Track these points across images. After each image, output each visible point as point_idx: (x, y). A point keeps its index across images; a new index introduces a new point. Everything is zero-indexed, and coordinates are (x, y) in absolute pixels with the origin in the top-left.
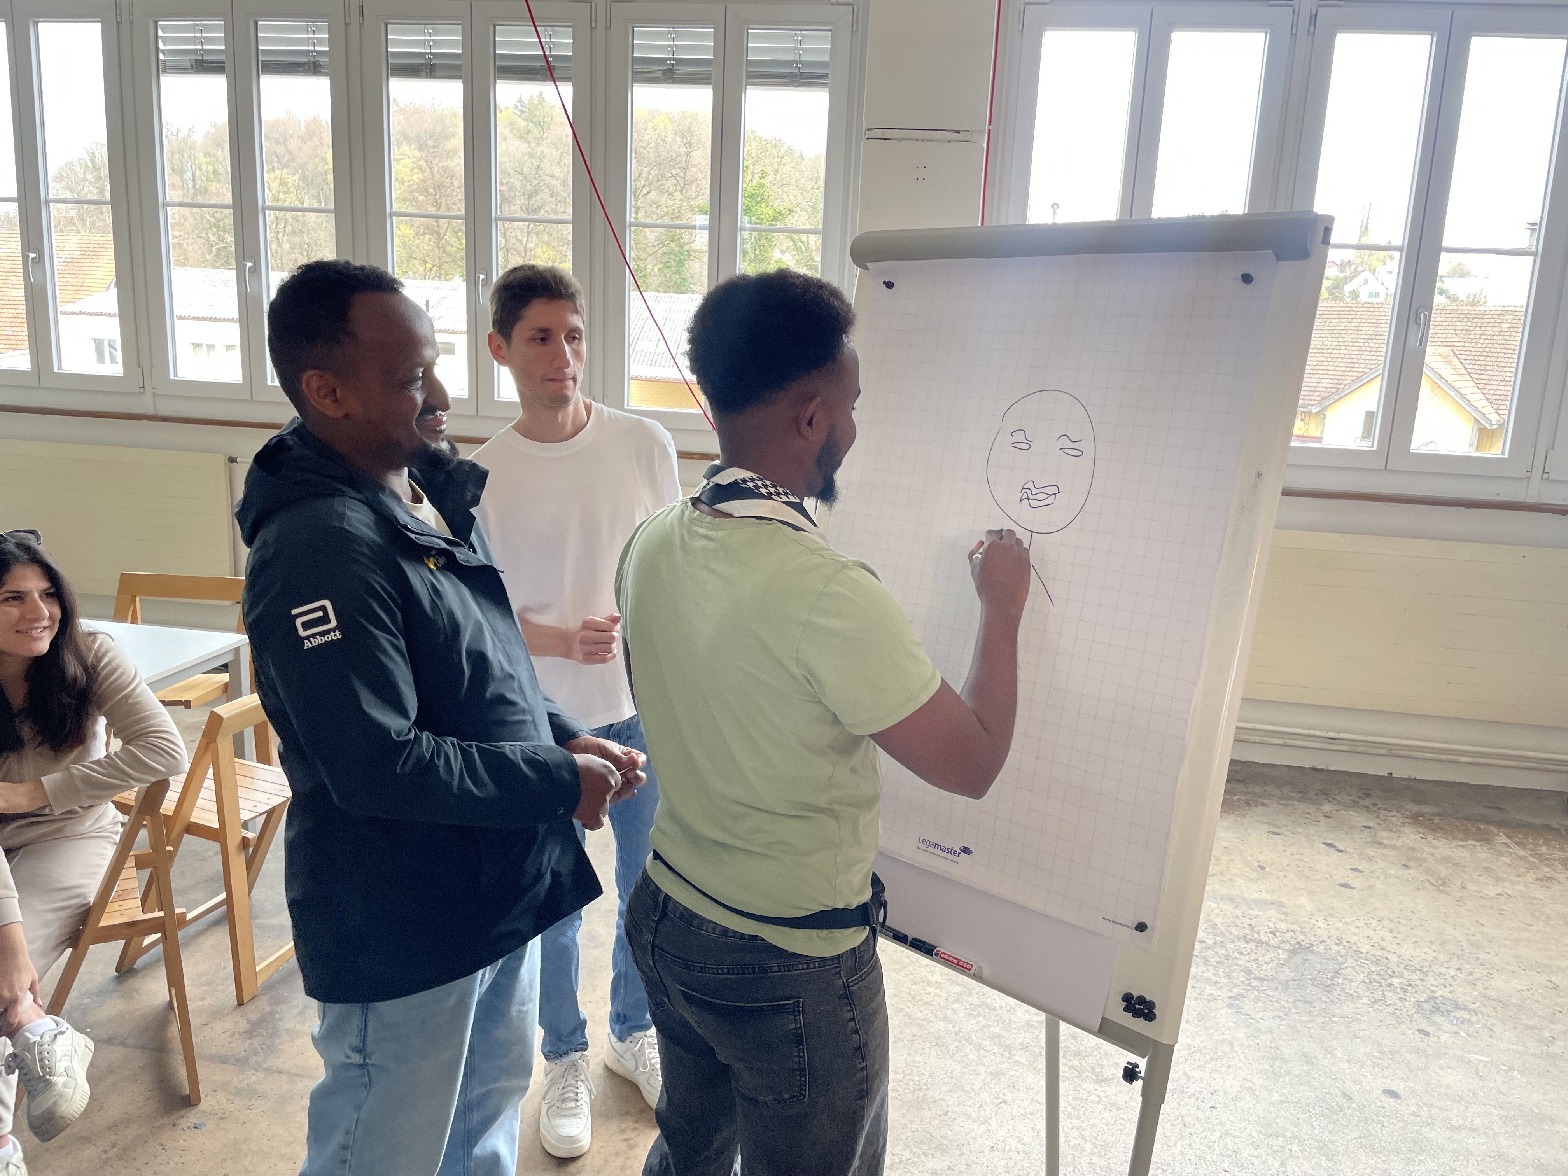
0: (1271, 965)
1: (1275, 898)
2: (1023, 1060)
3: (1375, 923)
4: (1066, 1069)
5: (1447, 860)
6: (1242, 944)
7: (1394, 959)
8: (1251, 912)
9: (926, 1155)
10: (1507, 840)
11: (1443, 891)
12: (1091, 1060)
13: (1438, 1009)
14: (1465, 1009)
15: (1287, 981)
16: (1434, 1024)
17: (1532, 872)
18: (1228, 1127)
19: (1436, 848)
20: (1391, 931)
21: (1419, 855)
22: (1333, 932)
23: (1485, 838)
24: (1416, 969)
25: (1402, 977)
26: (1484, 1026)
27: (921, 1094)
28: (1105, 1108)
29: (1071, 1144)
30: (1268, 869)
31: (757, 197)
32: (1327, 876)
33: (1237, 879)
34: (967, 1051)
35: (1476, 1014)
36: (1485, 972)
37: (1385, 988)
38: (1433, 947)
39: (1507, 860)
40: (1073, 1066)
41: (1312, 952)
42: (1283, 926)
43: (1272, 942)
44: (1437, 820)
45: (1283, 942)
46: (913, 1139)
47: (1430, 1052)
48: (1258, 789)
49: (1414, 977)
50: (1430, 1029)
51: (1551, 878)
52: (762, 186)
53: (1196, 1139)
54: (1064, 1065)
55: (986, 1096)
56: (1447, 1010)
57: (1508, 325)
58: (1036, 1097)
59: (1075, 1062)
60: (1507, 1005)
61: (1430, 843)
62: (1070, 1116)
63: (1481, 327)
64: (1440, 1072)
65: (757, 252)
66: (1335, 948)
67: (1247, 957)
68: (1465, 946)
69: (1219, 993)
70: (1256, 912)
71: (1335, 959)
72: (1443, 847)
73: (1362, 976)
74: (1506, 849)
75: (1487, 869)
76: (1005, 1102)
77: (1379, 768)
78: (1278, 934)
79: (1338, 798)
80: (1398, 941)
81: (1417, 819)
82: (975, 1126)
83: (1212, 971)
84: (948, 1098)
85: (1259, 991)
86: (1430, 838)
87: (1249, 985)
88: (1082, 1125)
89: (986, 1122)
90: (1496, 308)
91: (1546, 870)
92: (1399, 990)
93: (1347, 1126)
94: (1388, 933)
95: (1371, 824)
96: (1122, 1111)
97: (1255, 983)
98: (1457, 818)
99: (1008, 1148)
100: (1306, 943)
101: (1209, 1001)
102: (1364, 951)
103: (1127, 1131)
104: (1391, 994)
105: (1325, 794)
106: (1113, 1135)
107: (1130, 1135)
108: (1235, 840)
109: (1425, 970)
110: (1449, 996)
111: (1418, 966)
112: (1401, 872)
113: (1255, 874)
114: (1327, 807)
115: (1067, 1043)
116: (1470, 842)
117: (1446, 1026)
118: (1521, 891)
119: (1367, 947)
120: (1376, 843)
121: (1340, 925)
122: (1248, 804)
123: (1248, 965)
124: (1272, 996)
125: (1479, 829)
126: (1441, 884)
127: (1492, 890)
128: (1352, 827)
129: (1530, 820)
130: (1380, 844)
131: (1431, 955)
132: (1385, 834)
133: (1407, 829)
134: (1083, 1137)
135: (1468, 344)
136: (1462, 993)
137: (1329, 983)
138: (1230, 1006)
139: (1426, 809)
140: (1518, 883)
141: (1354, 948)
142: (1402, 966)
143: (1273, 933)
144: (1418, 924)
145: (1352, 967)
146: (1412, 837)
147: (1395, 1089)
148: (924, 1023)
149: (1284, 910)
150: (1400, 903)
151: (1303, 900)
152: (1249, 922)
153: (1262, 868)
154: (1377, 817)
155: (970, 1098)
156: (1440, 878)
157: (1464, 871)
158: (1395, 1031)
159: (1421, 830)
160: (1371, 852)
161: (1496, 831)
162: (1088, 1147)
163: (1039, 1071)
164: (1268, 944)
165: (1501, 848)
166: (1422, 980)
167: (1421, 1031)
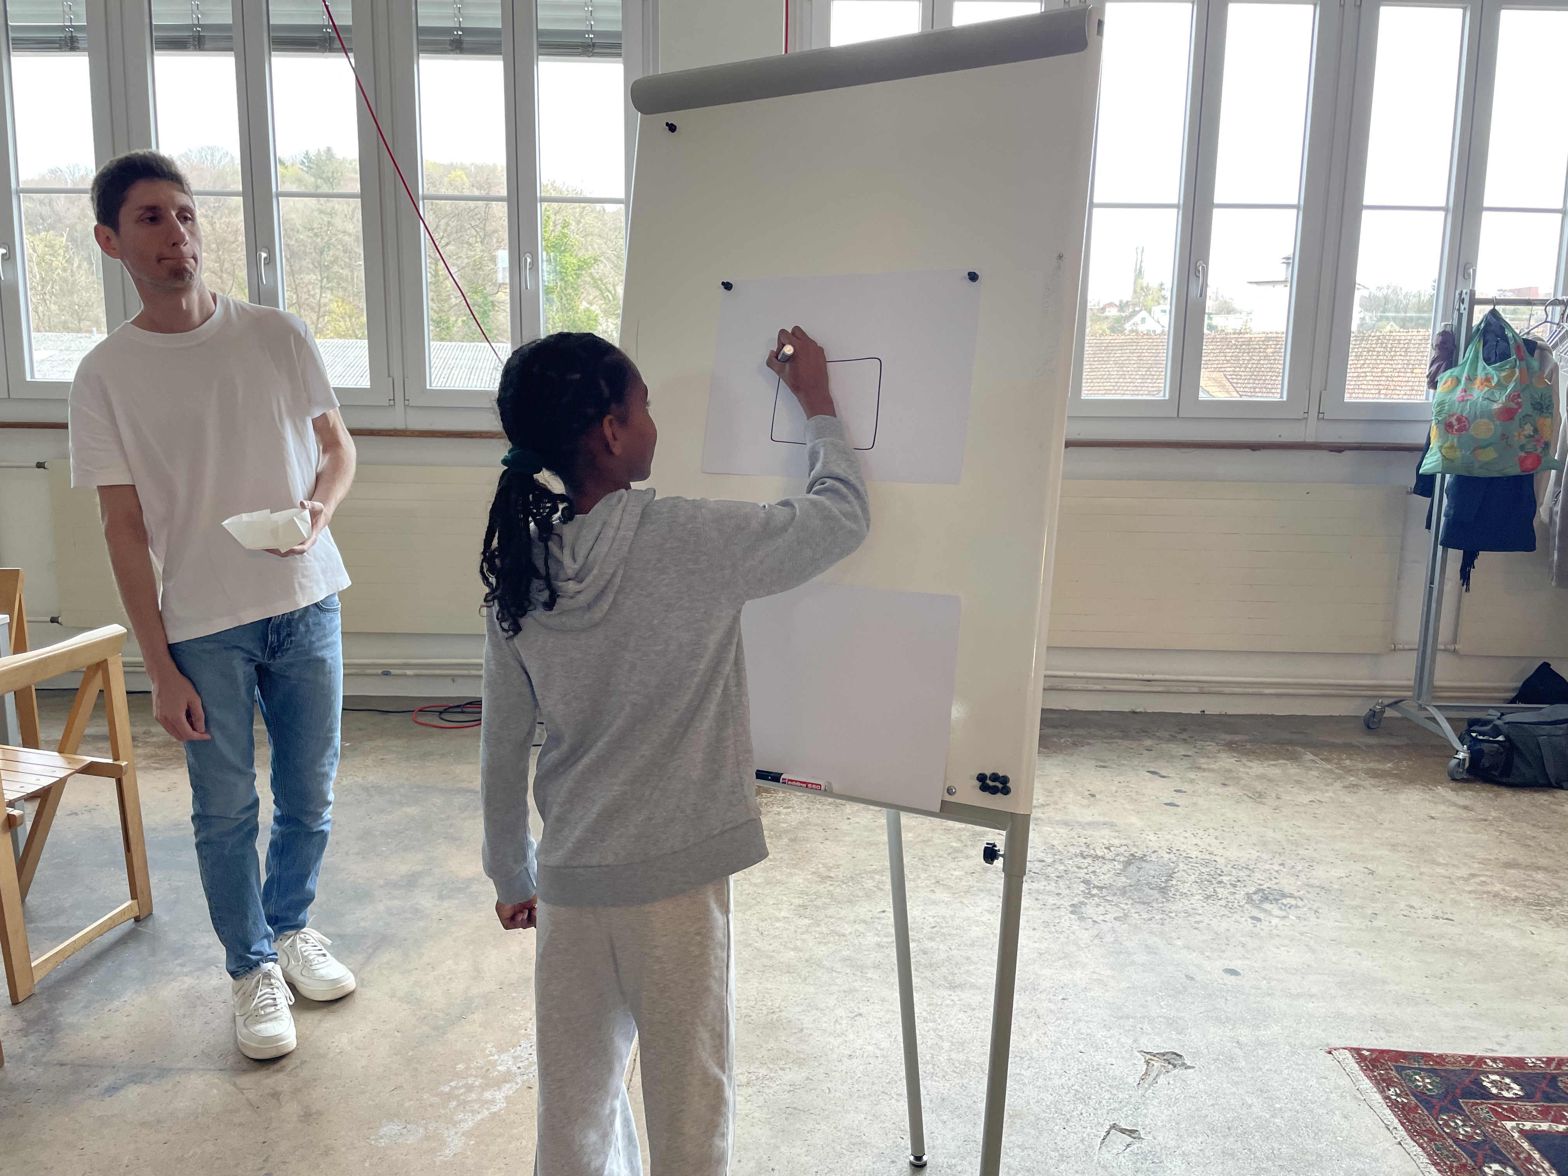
0: (1108, 875)
1: (1107, 819)
2: (876, 977)
3: (1201, 832)
4: (919, 980)
5: (1261, 777)
6: (1080, 860)
7: (1221, 861)
8: (1085, 832)
9: (782, 1069)
10: (1312, 757)
11: (1260, 803)
12: (944, 970)
13: (1267, 899)
14: (1291, 896)
15: (1124, 887)
16: (1265, 911)
17: (1339, 781)
18: (1080, 1014)
19: (1251, 768)
20: (1216, 838)
21: (1235, 775)
22: (1163, 843)
23: (1293, 757)
24: (1243, 867)
25: (1230, 875)
26: (1310, 909)
27: (775, 1017)
28: (960, 1010)
29: (929, 1044)
30: (1098, 796)
31: (559, 246)
32: (1154, 798)
33: (1071, 807)
34: (820, 974)
35: (1302, 900)
36: (1306, 865)
37: (1217, 885)
38: (1257, 848)
39: (1316, 773)
40: (926, 978)
41: (1145, 861)
42: (1117, 842)
43: (1108, 856)
44: (1249, 746)
45: (1118, 855)
46: (768, 1057)
47: (1263, 934)
48: (1083, 732)
49: (1241, 874)
50: (1261, 916)
51: (1356, 785)
52: (565, 235)
53: (1051, 1028)
54: (917, 977)
55: (840, 1012)
56: (1275, 899)
57: (1272, 350)
58: (891, 1008)
59: (928, 974)
60: (1330, 891)
61: (1244, 765)
62: (925, 1020)
63: (1248, 353)
64: (1275, 950)
65: (564, 301)
66: (1166, 856)
67: (1085, 871)
68: (1285, 846)
69: (1062, 902)
70: (1090, 832)
71: (1168, 865)
72: (1257, 768)
73: (1193, 877)
74: (1313, 765)
75: (1298, 782)
76: (860, 1015)
77: (1191, 706)
78: (1112, 849)
79: (1158, 734)
80: (1223, 845)
81: (1231, 747)
82: (831, 1039)
83: (1054, 885)
84: (802, 1017)
85: (1099, 897)
86: (1244, 760)
87: (1089, 893)
88: (939, 1027)
89: (843, 1034)
90: (1261, 335)
91: (1352, 779)
92: (1229, 886)
93: (1193, 1003)
94: (1214, 840)
95: (1189, 753)
96: (977, 1011)
97: (1095, 891)
98: (1266, 743)
99: (866, 1054)
100: (1139, 854)
101: (1053, 909)
102: (1193, 856)
103: (983, 1028)
104: (1222, 890)
105: (1145, 732)
106: (969, 1032)
107: (985, 1031)
108: (1066, 775)
109: (1251, 867)
110: (1275, 887)
111: (1244, 865)
112: (1220, 790)
113: (1086, 801)
114: (1148, 742)
115: (918, 958)
116: (1281, 761)
117: (1276, 912)
118: (1331, 797)
119: (1196, 853)
120: (1195, 768)
121: (1170, 837)
122: (1074, 744)
123: (1087, 877)
124: (1112, 901)
125: (1287, 750)
126: (1259, 797)
127: (1305, 798)
128: (1173, 757)
129: (1332, 740)
130: (1199, 768)
131: (1255, 855)
132: (1202, 760)
133: (1223, 755)
134: (941, 1037)
135: (1238, 369)
136: (1287, 884)
137: (1163, 885)
138: (1072, 912)
139: (1237, 738)
140: (1327, 791)
141: (1184, 854)
142: (1229, 866)
143: (1108, 848)
144: (1240, 831)
145: (1184, 871)
146: (1228, 760)
147: (1234, 968)
148: (773, 954)
149: (1116, 828)
150: (1222, 815)
151: (1134, 819)
152: (1085, 841)
153: (1093, 796)
154: (1195, 747)
155: (825, 1015)
156: (1257, 792)
157: (1277, 785)
158: (1228, 920)
159: (1235, 755)
160: (1192, 775)
161: (1302, 750)
162: (946, 1045)
163: (892, 985)
164: (1103, 858)
165: (1309, 764)
166: (1249, 876)
167: (1253, 918)
